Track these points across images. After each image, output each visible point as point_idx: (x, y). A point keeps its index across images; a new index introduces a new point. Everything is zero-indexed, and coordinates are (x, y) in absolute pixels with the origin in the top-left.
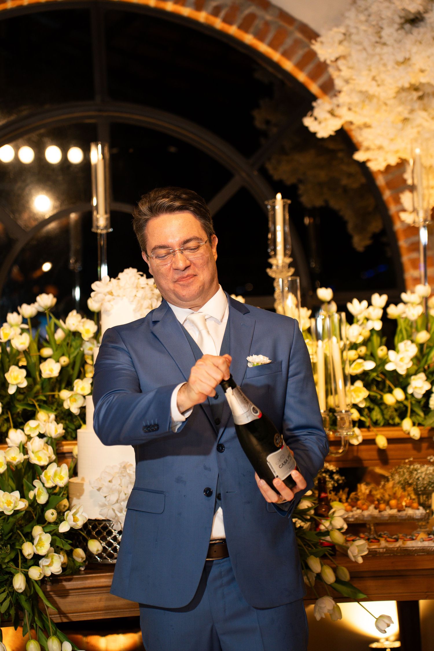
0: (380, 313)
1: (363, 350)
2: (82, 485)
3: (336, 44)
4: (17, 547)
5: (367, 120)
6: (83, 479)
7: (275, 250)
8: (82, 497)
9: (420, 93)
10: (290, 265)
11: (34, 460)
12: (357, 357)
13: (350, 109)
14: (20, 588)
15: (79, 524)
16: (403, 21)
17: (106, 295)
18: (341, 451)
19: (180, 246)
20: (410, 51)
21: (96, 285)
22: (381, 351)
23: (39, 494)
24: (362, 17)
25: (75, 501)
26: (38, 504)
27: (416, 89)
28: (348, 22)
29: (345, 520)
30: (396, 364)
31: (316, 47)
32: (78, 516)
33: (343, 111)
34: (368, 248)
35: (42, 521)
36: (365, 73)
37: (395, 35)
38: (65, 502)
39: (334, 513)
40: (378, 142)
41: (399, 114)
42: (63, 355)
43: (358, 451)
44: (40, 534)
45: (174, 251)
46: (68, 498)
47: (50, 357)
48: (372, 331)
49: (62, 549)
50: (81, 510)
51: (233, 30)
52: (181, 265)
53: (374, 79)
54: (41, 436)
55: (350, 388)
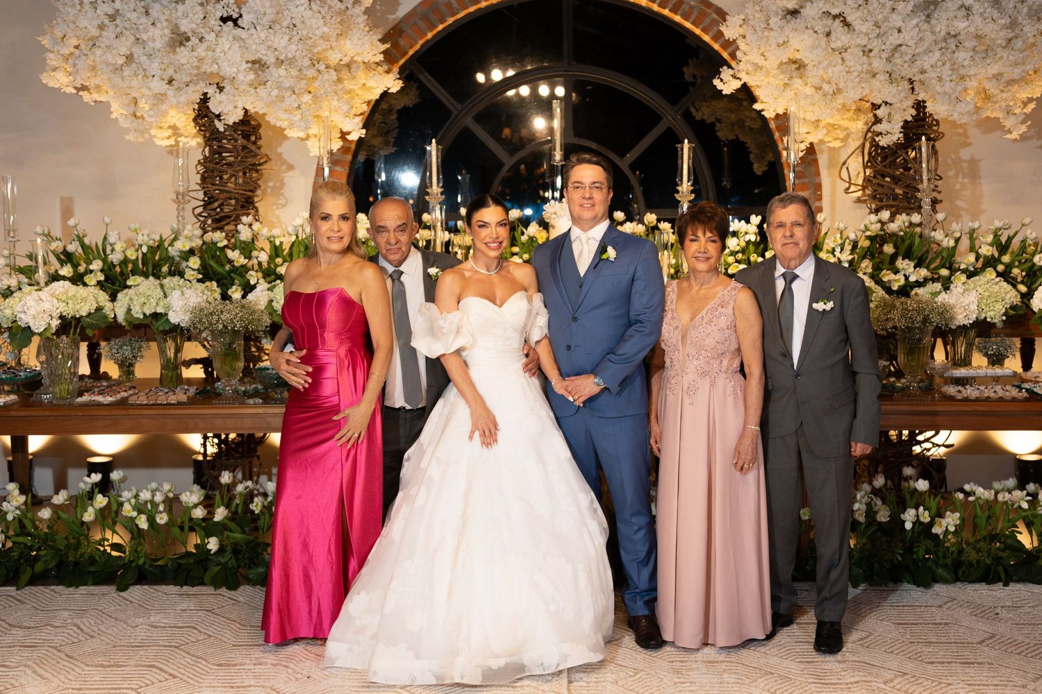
0: (756, 229)
1: (740, 256)
3: (738, 27)
5: (758, 83)
7: (681, 180)
9: (797, 66)
10: (692, 192)
13: (747, 73)
16: (785, 13)
17: (552, 215)
20: (788, 37)
21: (546, 207)
24: (758, 8)
27: (795, 62)
28: (747, 11)
31: (723, 28)
33: (743, 75)
34: (764, 172)
36: (756, 50)
37: (779, 23)
41: (782, 80)
45: (585, 187)
47: (516, 254)
48: (748, 243)
51: (666, 12)
53: (762, 55)
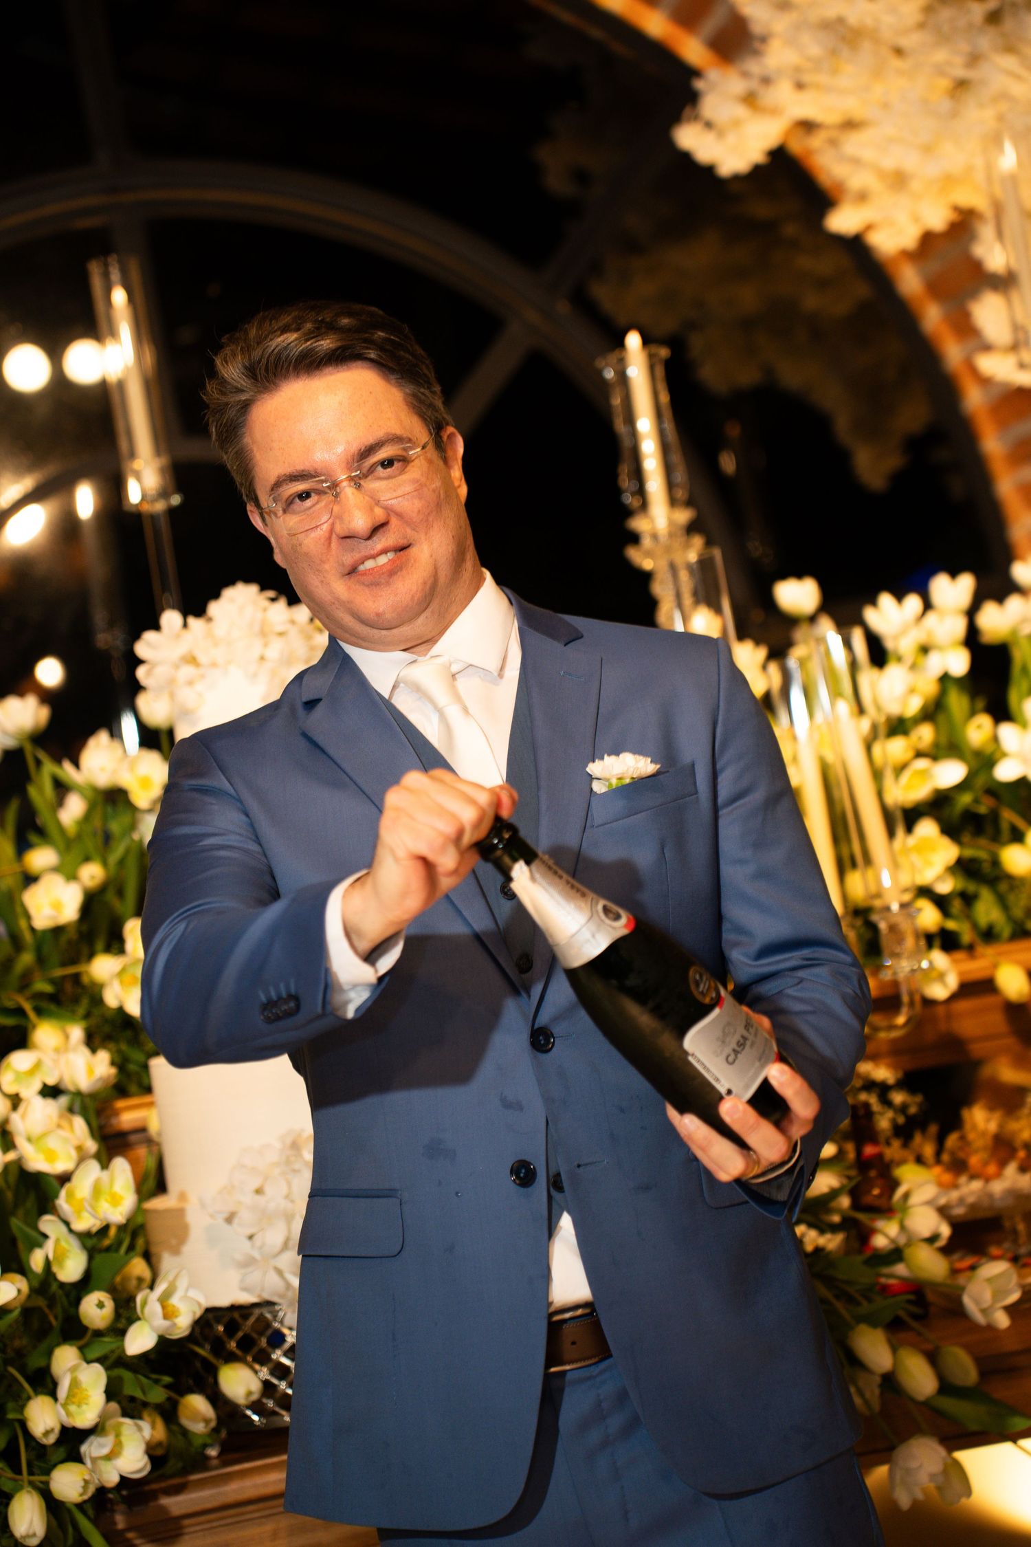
0: (959, 627)
1: (925, 734)
2: (180, 1213)
4: (11, 1416)
5: (851, 106)
6: (182, 1197)
7: (641, 492)
8: (187, 1249)
10: (692, 528)
11: (37, 1162)
12: (911, 754)
13: (800, 86)
14: (31, 1532)
15: (183, 1323)
17: (177, 667)
18: (901, 1020)
19: (349, 468)
21: (149, 644)
22: (978, 730)
23: (61, 1256)
25: (168, 1263)
26: (62, 1285)
29: (943, 1211)
30: (1025, 760)
32: (175, 1301)
33: (782, 95)
35: (74, 1331)
38: (138, 1267)
39: (906, 1196)
40: (889, 162)
41: (940, 71)
42: (87, 859)
43: (949, 1017)
44: (73, 1369)
45: (335, 485)
46: (147, 1256)
47: (49, 871)
48: (945, 679)
49: (145, 1405)
50: (182, 1284)
52: (360, 522)
54: (51, 1092)
55: (904, 844)
